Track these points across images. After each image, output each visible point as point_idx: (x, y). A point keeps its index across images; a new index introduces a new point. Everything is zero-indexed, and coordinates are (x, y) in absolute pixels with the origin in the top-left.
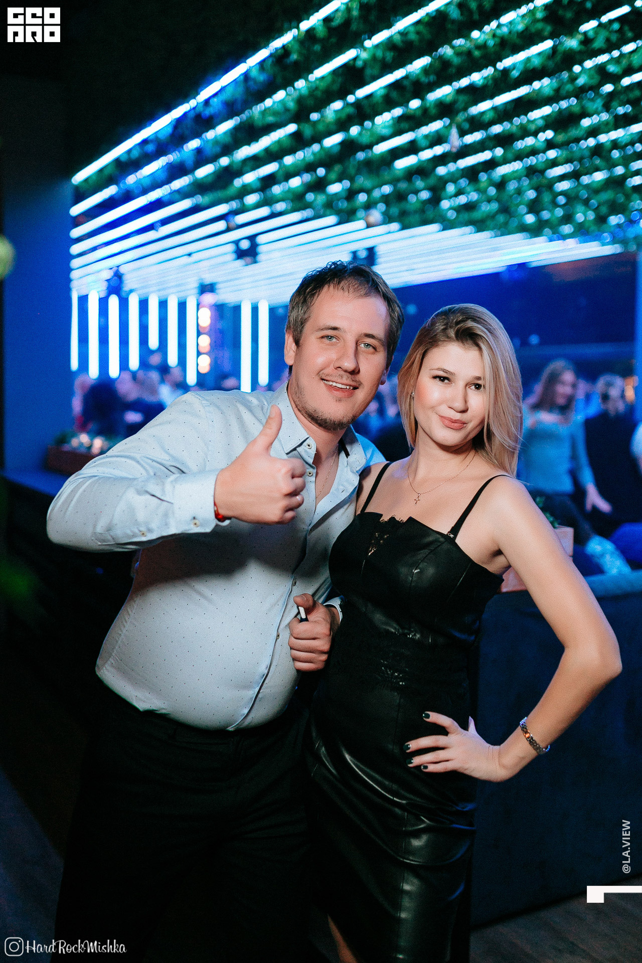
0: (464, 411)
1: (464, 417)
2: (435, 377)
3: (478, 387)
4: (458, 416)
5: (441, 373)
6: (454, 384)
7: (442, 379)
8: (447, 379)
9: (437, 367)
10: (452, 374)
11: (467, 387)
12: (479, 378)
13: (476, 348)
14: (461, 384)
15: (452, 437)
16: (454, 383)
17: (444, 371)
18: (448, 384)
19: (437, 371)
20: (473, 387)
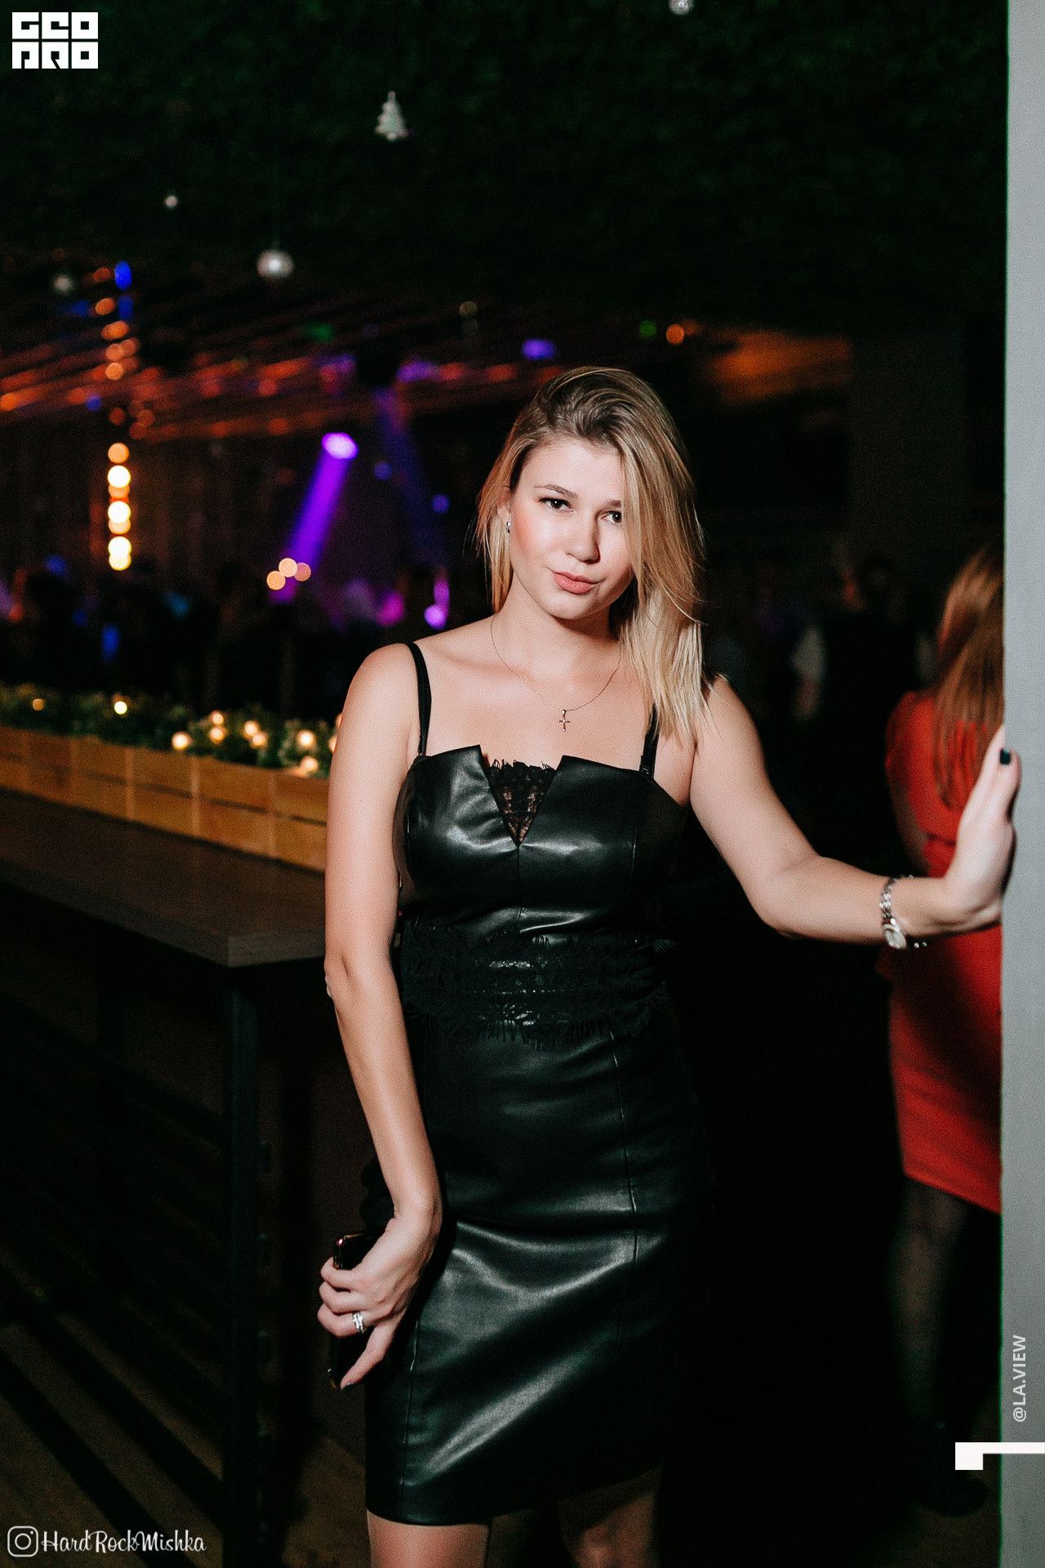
0: (593, 560)
1: (594, 572)
2: (544, 500)
3: (617, 517)
4: (582, 570)
5: (553, 494)
6: (575, 512)
7: (557, 503)
8: (566, 503)
9: (546, 484)
10: (572, 495)
11: (599, 518)
12: (617, 504)
13: (615, 450)
14: (587, 514)
15: (573, 606)
16: (576, 509)
17: (558, 489)
18: (566, 511)
19: (545, 490)
20: (610, 517)
